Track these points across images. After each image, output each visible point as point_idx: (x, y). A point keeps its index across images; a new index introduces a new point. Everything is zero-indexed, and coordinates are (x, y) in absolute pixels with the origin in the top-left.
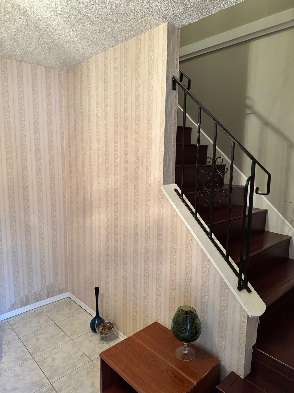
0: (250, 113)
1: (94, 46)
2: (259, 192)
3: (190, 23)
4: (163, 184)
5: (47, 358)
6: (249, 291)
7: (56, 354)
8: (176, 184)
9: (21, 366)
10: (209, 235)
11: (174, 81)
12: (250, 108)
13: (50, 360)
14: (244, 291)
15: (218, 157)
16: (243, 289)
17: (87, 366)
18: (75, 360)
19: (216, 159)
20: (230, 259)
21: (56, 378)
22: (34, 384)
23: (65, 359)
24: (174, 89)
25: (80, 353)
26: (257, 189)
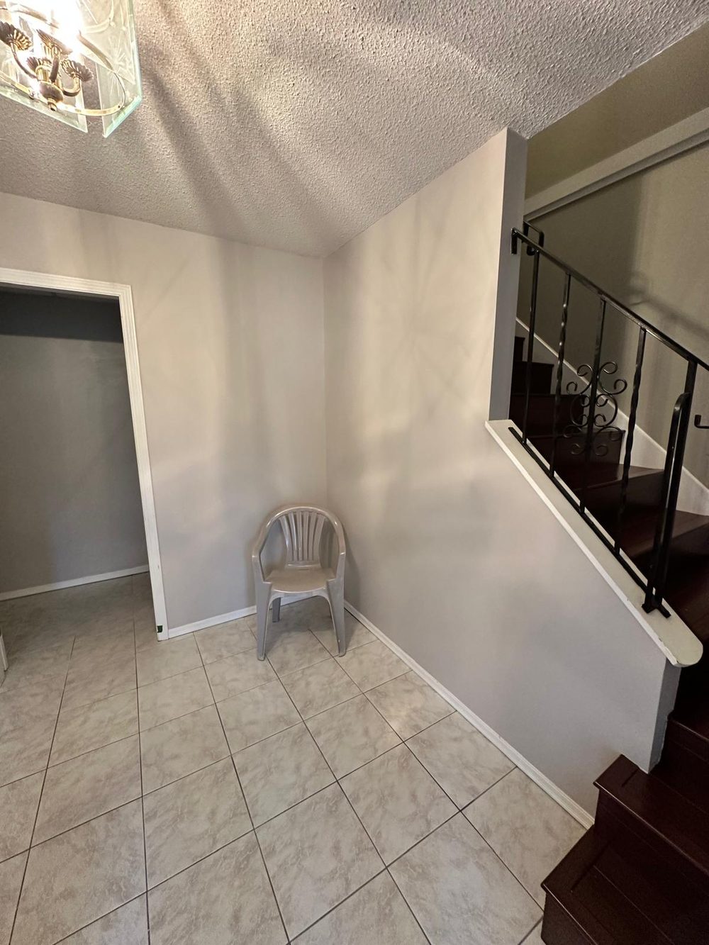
0: (639, 301)
1: (372, 201)
2: (702, 424)
3: (550, 123)
4: (490, 420)
5: (298, 680)
6: (667, 615)
7: (310, 676)
8: (511, 421)
9: (262, 687)
10: (580, 510)
11: (515, 236)
12: (640, 292)
13: (303, 683)
14: (656, 613)
15: (603, 364)
16: (653, 609)
17: (357, 700)
18: (340, 689)
19: (600, 367)
20: (622, 552)
21: (311, 713)
22: (280, 719)
23: (324, 685)
24: (514, 251)
25: (346, 678)
26: (698, 419)
